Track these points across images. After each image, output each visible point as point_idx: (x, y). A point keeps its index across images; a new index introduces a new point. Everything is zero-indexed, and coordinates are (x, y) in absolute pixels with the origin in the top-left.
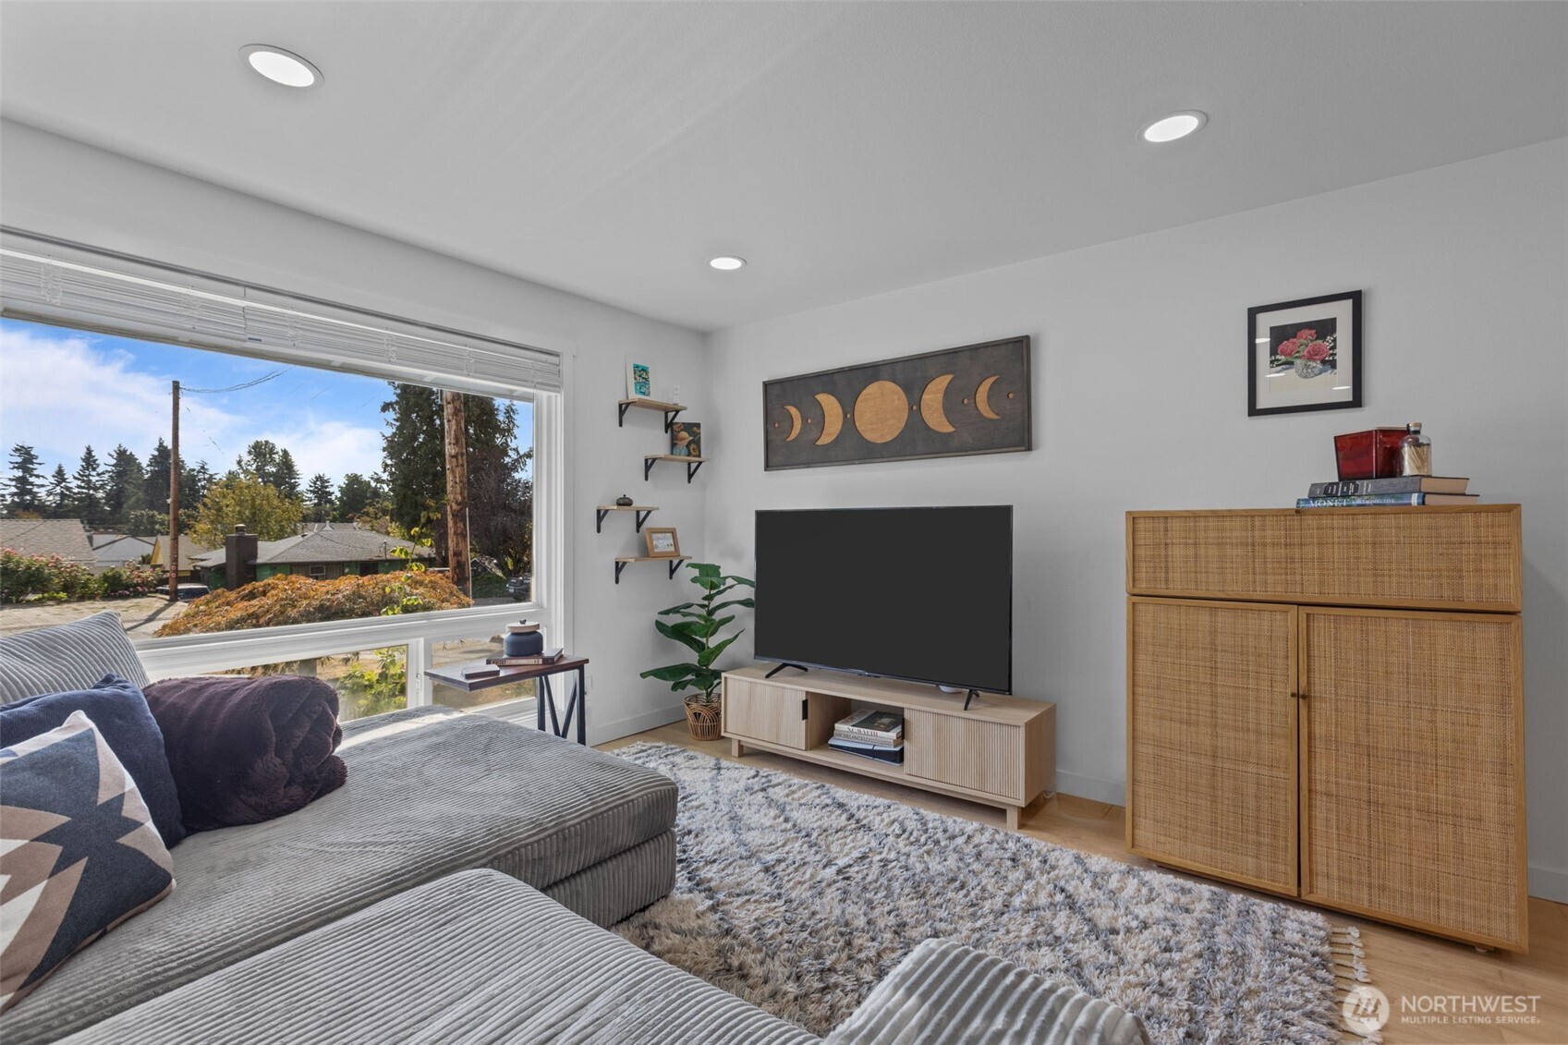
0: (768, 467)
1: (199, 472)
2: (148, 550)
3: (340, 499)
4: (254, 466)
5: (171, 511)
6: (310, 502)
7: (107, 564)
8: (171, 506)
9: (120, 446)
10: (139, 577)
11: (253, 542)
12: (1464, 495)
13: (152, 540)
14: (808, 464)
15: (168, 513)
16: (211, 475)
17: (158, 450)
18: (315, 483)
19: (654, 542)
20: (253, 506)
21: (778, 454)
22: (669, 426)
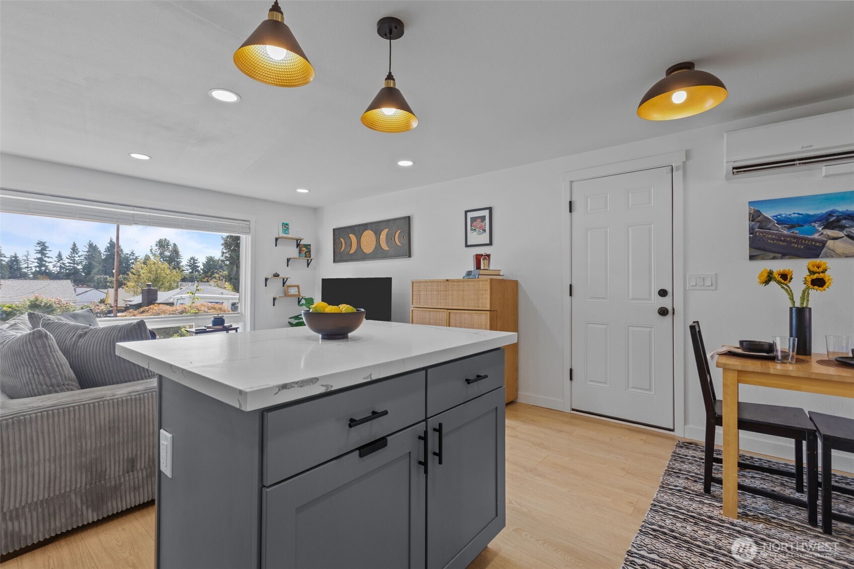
0: (334, 261)
1: (130, 255)
2: (103, 296)
3: (203, 270)
4: (159, 252)
5: (115, 276)
6: (187, 271)
7: (83, 303)
8: (115, 274)
9: (90, 241)
10: (99, 309)
11: (155, 292)
12: (500, 275)
13: (105, 291)
14: (346, 261)
15: (113, 277)
16: (137, 257)
17: (109, 243)
18: (190, 261)
19: (289, 290)
20: (156, 274)
21: (339, 257)
22: (298, 245)
